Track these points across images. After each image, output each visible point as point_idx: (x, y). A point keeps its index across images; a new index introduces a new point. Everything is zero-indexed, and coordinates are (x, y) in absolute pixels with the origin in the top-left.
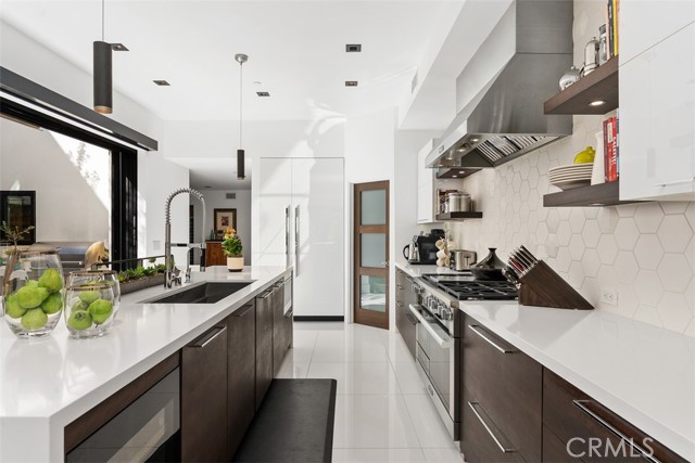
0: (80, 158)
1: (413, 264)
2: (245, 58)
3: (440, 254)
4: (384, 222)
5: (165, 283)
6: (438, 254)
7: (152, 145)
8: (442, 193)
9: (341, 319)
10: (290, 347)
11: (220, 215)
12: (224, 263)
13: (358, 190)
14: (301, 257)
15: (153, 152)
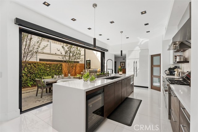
0: (97, 54)
1: (167, 75)
2: (122, 32)
3: (176, 73)
4: (159, 64)
5: (106, 76)
6: (175, 73)
7: (107, 51)
8: (176, 56)
9: (147, 87)
10: (133, 92)
11: (121, 63)
12: (118, 73)
13: (152, 57)
14: (137, 72)
15: (107, 52)
